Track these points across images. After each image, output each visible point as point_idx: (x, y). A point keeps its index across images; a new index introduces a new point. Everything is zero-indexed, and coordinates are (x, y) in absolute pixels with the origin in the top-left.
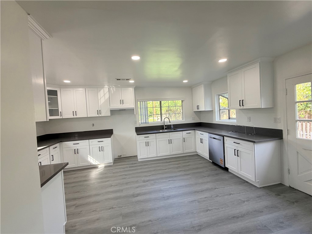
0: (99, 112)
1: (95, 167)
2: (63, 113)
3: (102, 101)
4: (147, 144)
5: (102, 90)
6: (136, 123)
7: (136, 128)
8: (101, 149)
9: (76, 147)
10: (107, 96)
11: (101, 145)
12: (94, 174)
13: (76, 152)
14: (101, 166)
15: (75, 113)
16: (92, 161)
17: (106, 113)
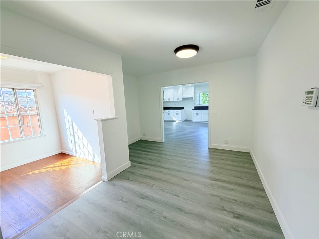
0: (178, 99)
1: (175, 121)
2: (165, 99)
3: (179, 94)
4: (197, 114)
5: (179, 89)
6: (195, 105)
7: (195, 107)
8: (177, 114)
9: (169, 112)
10: (181, 92)
11: (177, 112)
12: (174, 124)
13: (169, 114)
14: (177, 122)
15: (169, 99)
16: (174, 119)
17: (181, 99)
